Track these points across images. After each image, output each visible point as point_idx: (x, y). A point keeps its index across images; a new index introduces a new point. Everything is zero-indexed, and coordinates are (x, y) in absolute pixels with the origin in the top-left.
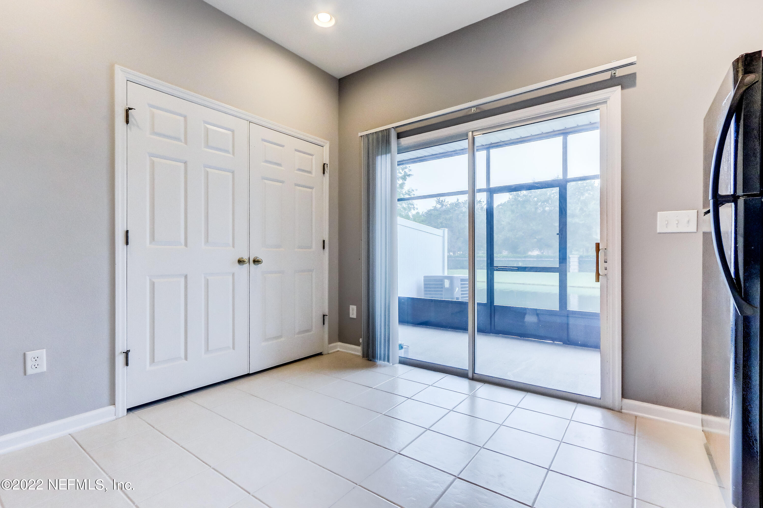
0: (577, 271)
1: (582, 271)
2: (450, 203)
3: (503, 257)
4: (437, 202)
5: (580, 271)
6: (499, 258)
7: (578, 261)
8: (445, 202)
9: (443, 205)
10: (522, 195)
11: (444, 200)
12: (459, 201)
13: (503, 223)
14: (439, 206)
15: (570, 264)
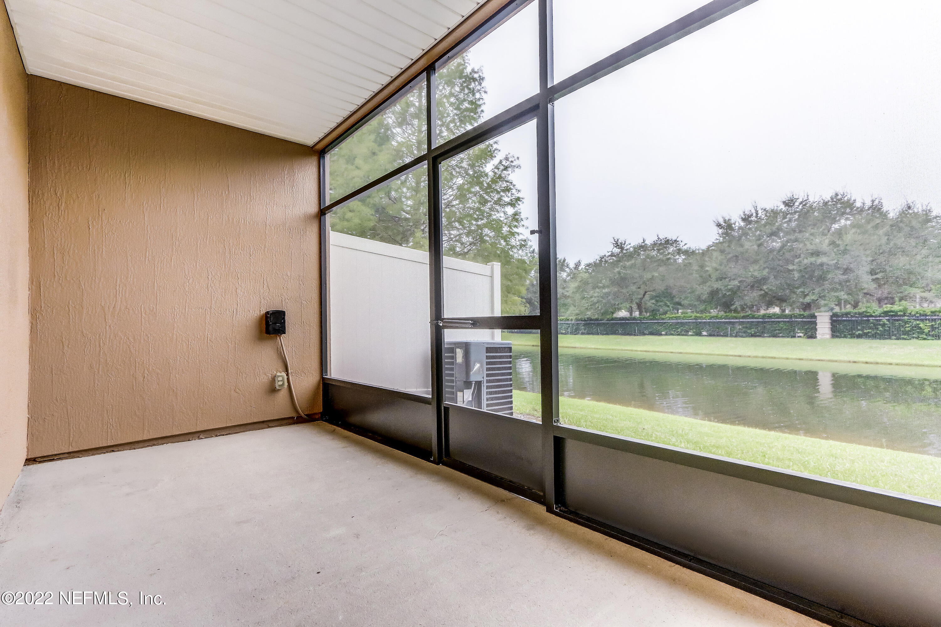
0: (828, 336)
1: (837, 337)
2: (632, 245)
3: (712, 318)
4: (615, 245)
5: (833, 336)
6: (704, 319)
7: (830, 321)
8: (626, 245)
9: (622, 248)
10: (737, 228)
11: (623, 242)
12: (645, 242)
13: (707, 269)
14: (617, 250)
15: (817, 327)
